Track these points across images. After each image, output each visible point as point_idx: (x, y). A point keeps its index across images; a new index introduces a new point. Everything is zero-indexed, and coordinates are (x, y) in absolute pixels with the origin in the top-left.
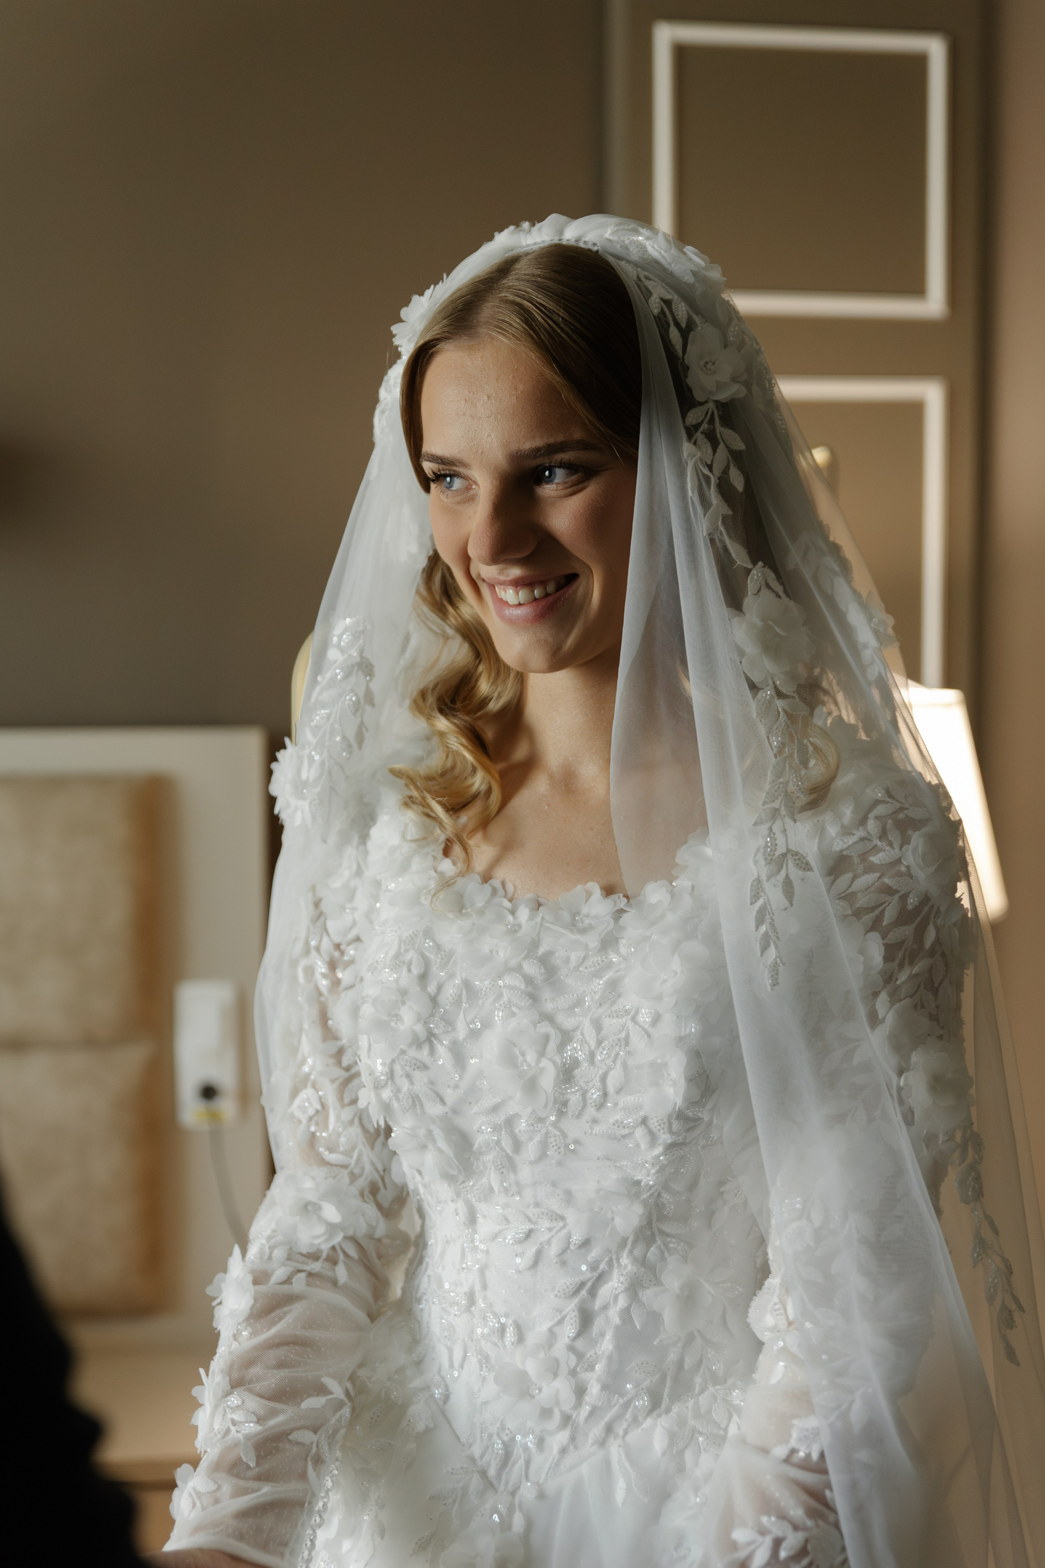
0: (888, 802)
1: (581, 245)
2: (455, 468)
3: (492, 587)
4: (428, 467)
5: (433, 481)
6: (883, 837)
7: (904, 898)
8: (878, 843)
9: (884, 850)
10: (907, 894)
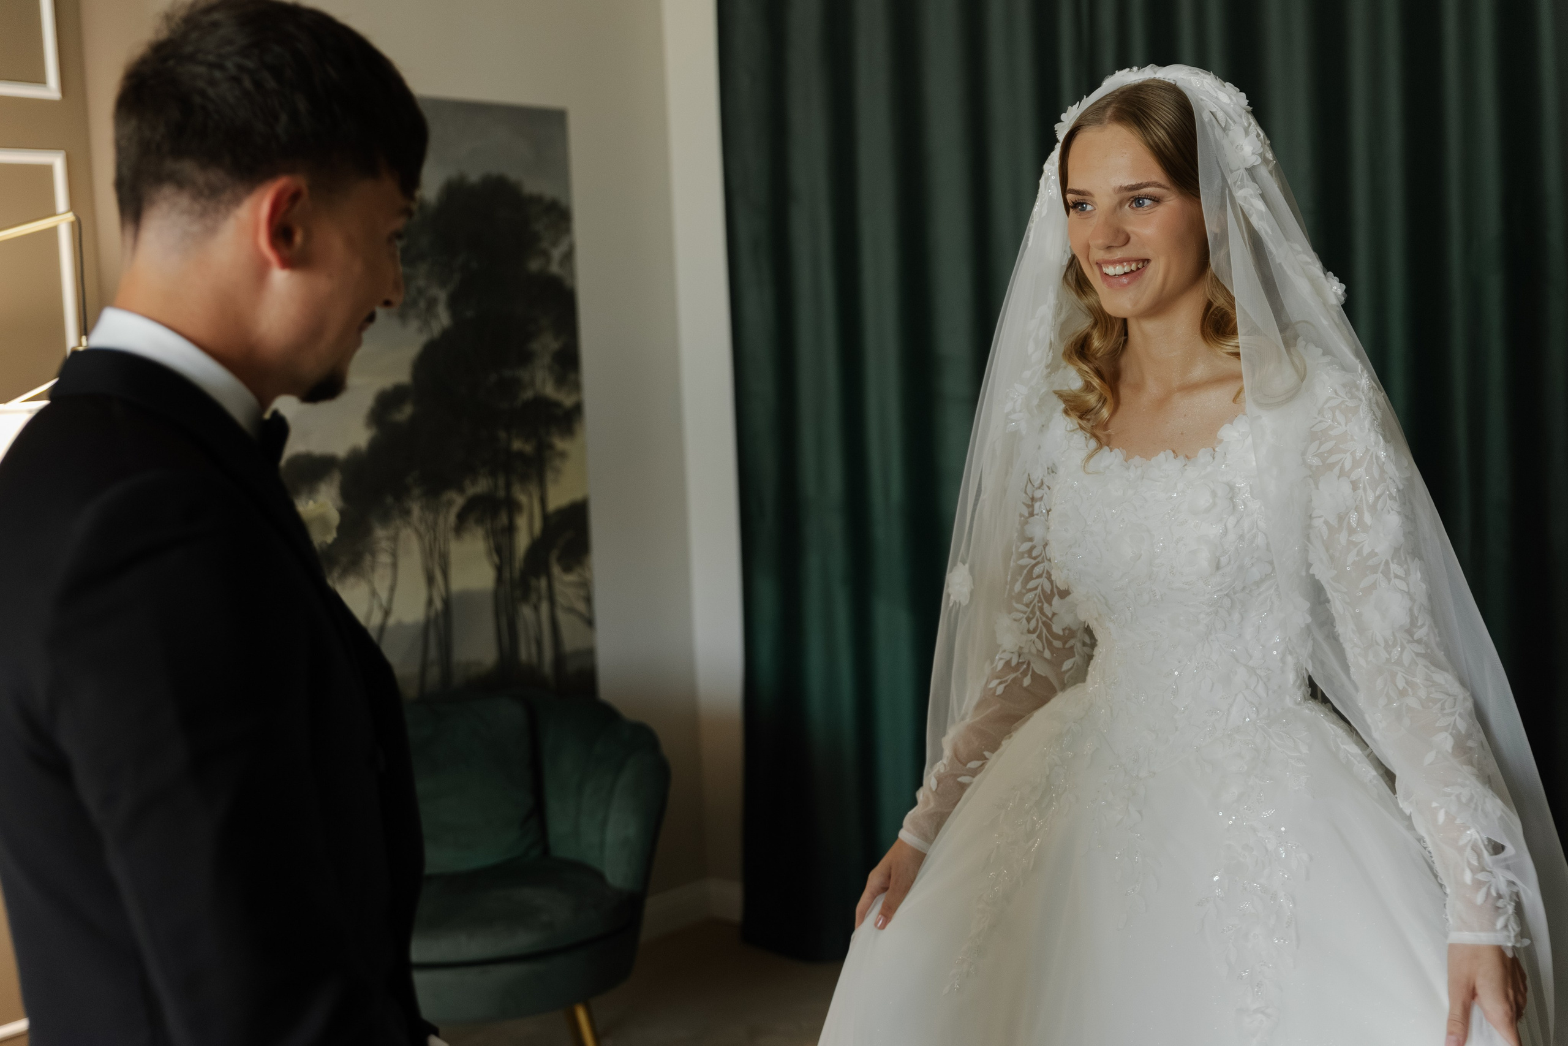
0: (1336, 398)
1: (1166, 80)
2: (1085, 197)
3: (1099, 265)
4: (1070, 197)
5: (1072, 208)
6: (1334, 419)
7: (1353, 454)
8: (1331, 423)
9: (1337, 427)
10: (1354, 451)
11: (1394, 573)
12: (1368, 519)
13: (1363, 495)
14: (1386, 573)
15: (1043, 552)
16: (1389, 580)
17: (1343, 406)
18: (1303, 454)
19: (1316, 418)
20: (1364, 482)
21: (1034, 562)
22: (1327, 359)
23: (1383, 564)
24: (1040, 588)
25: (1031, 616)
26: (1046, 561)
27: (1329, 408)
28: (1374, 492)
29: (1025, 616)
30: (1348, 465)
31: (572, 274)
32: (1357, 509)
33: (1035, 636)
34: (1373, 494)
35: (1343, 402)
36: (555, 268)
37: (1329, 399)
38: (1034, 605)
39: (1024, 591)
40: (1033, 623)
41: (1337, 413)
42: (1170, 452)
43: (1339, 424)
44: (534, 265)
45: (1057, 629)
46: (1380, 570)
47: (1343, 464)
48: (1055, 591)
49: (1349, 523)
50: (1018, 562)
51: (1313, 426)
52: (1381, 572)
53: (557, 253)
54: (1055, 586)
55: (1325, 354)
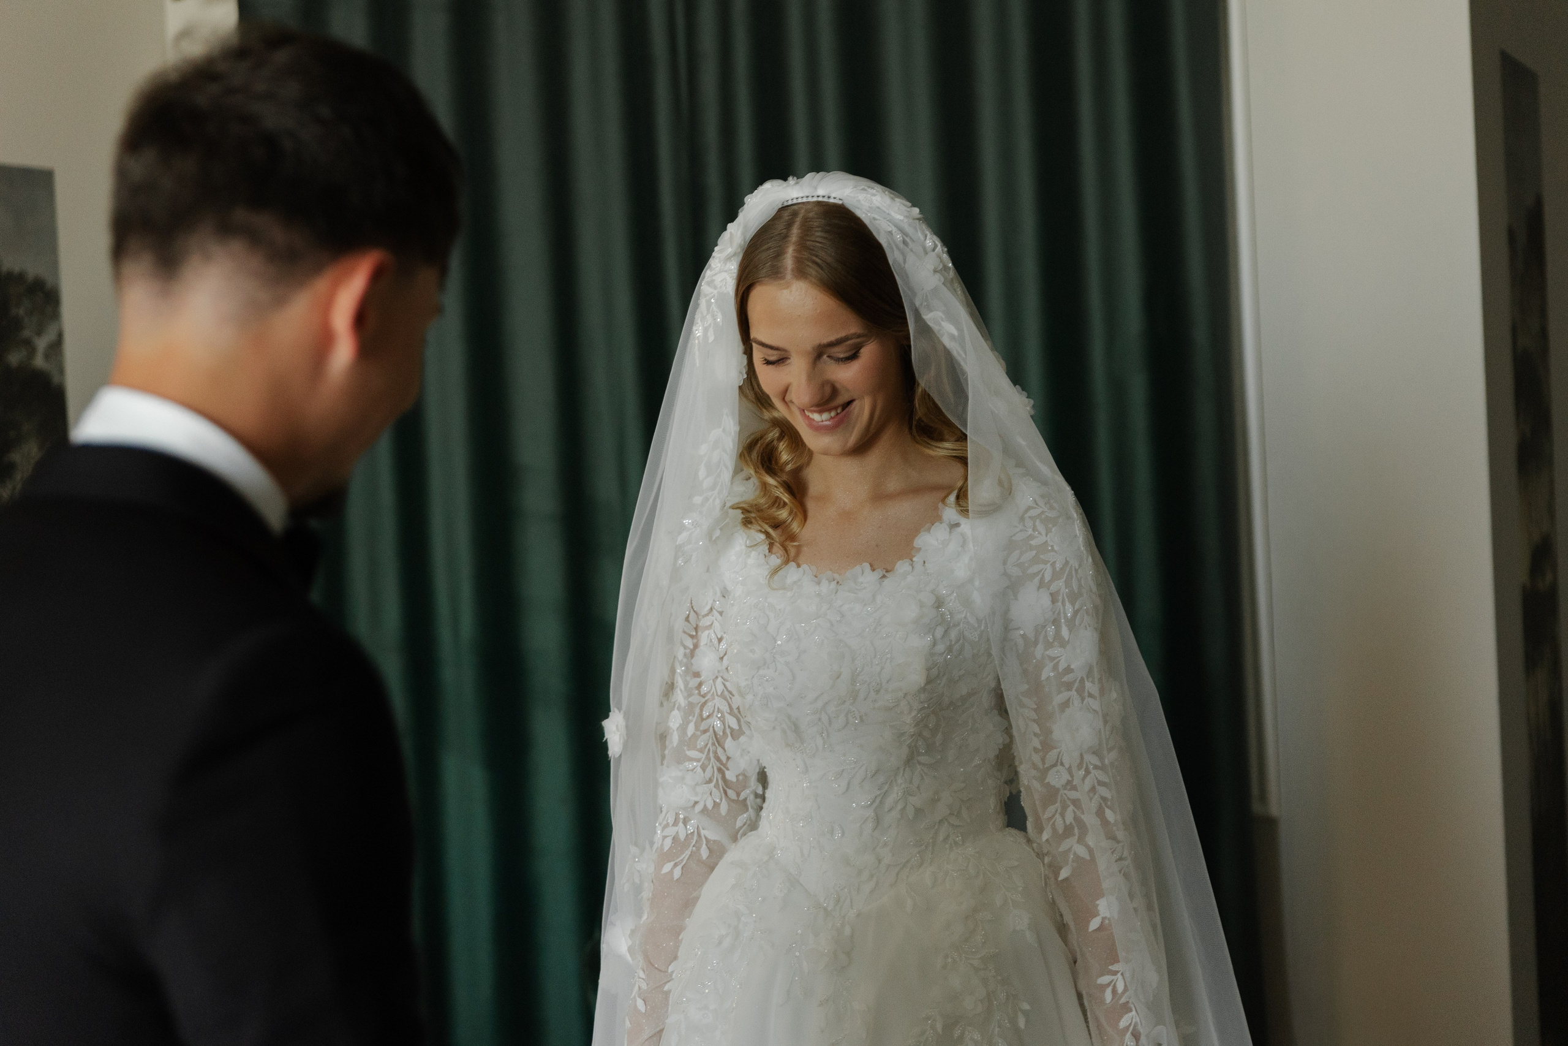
6: (1034, 529)
7: (1053, 564)
8: (1032, 532)
9: (1037, 537)
10: (1055, 562)
11: (1088, 691)
12: (1065, 632)
13: (1062, 608)
14: (1081, 691)
15: (713, 687)
16: (1083, 700)
17: (1043, 516)
18: (1005, 563)
19: (1016, 527)
20: (1063, 595)
21: (703, 700)
22: (1021, 471)
23: (1078, 681)
24: (711, 729)
25: (706, 762)
26: (716, 697)
27: (1030, 517)
28: (1073, 604)
29: (700, 764)
30: (1047, 577)
31: (61, 371)
32: (1056, 622)
33: (712, 785)
34: (1072, 608)
35: (1043, 512)
36: (39, 362)
37: (1029, 508)
38: (709, 750)
39: (699, 733)
40: (709, 770)
41: (1038, 522)
42: (867, 566)
43: (1040, 533)
44: (14, 358)
45: (730, 776)
46: (1075, 688)
47: (1043, 575)
48: (728, 731)
49: (1046, 636)
50: (690, 700)
51: (1014, 535)
52: (1076, 691)
53: (42, 344)
54: (727, 727)
55: (1018, 465)
